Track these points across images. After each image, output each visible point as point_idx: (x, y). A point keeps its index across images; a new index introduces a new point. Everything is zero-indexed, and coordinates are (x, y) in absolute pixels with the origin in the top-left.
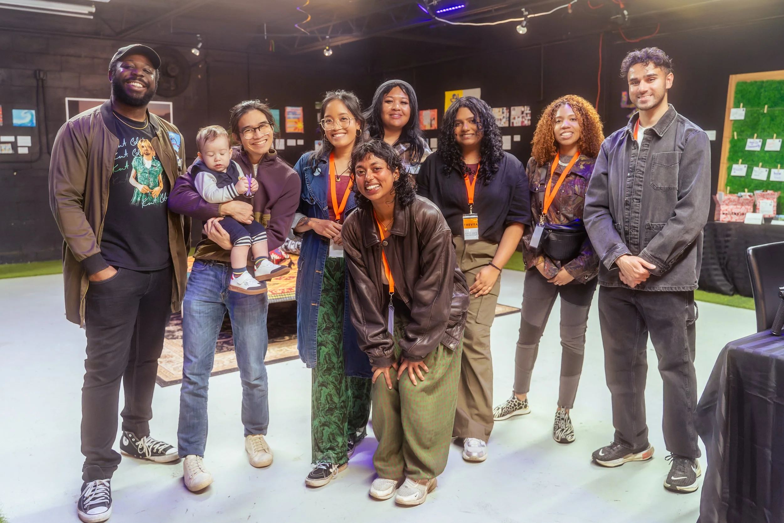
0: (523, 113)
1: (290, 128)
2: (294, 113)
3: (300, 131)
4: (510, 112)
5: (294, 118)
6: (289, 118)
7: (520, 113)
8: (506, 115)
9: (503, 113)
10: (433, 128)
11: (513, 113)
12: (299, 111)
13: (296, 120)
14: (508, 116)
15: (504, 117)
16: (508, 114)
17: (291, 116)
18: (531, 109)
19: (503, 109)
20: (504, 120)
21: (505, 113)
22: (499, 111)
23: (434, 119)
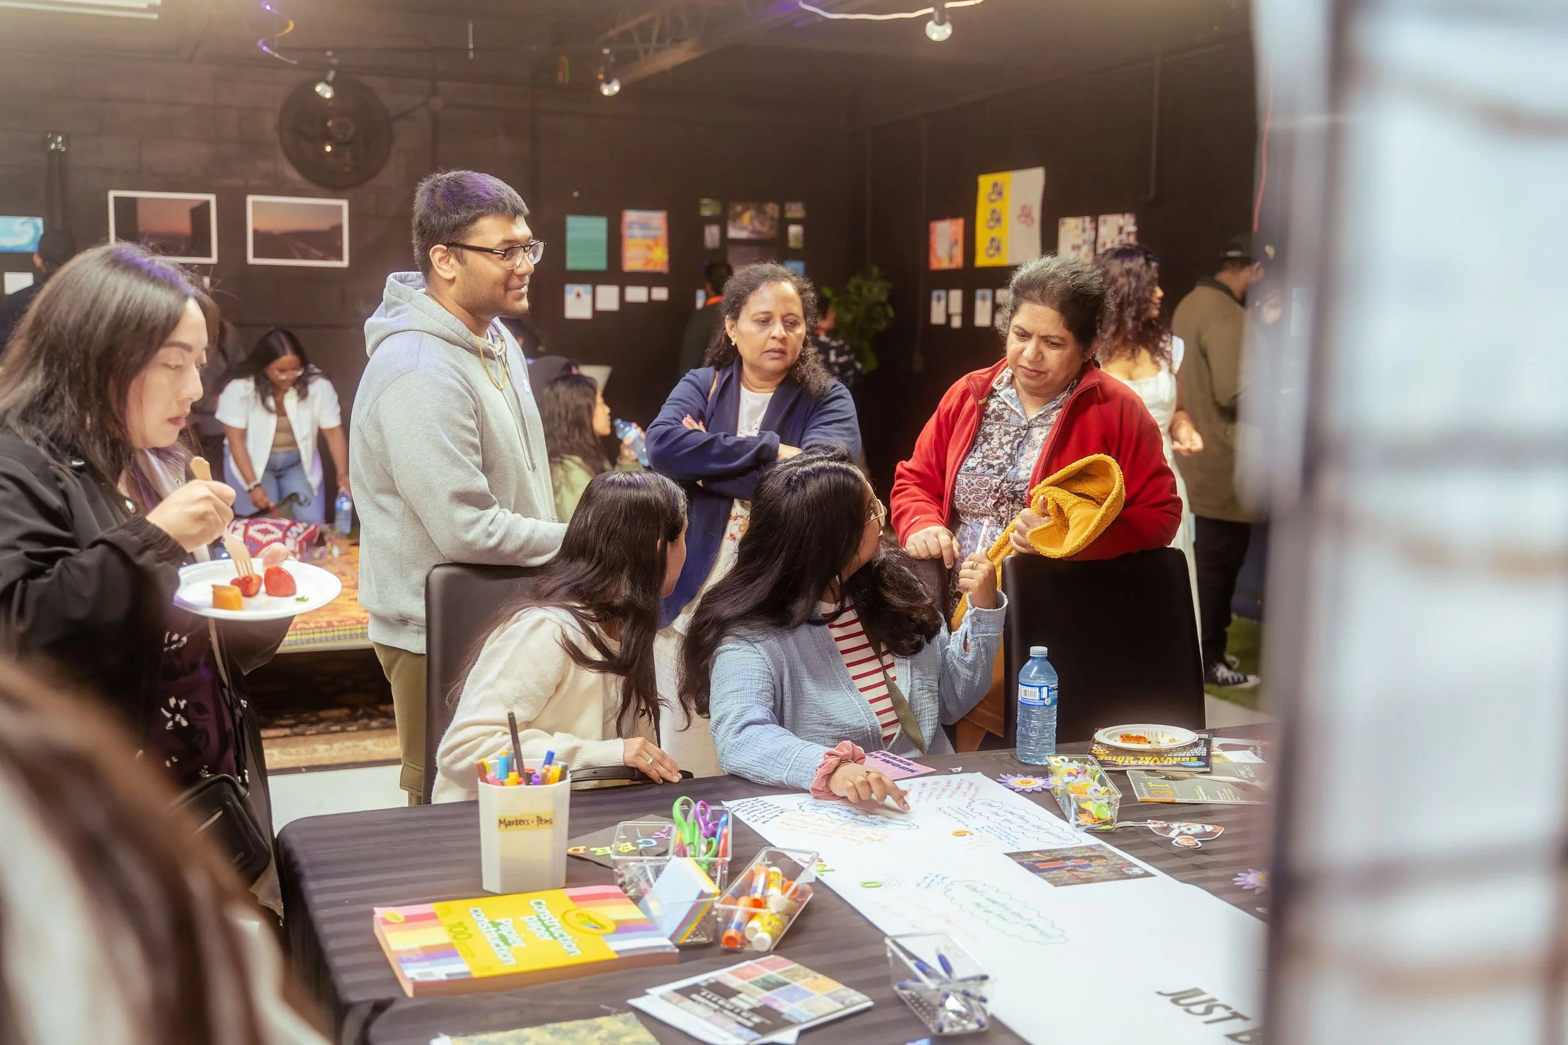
0: (1121, 230)
1: (634, 259)
2: (644, 226)
3: (658, 268)
4: (1096, 229)
5: (644, 237)
6: (632, 237)
7: (1116, 231)
8: (1090, 235)
9: (1084, 230)
10: (953, 266)
11: (1103, 230)
12: (657, 220)
13: (650, 242)
14: (1092, 237)
15: (1084, 242)
16: (1093, 234)
17: (637, 232)
18: (1137, 223)
19: (1084, 222)
20: (1085, 249)
21: (1087, 232)
22: (1077, 227)
23: (956, 242)
